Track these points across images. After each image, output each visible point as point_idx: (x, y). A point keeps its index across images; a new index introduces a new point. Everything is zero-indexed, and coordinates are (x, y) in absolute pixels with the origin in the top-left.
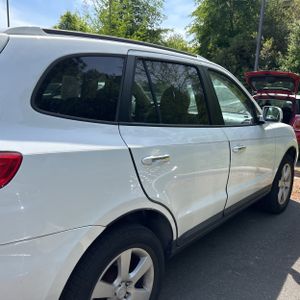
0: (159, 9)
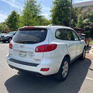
0: (40, 10)
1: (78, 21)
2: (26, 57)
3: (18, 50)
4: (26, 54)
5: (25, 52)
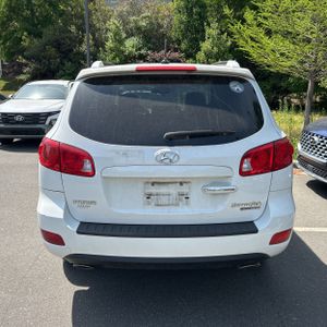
1: (109, 44)
2: (187, 204)
3: (136, 179)
4: (184, 189)
5: (181, 184)
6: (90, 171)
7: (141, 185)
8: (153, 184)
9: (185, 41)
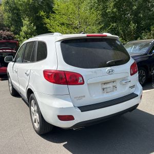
2: (116, 90)
5: (113, 82)
6: (82, 82)
7: (100, 85)
8: (104, 84)
9: (13, 26)
